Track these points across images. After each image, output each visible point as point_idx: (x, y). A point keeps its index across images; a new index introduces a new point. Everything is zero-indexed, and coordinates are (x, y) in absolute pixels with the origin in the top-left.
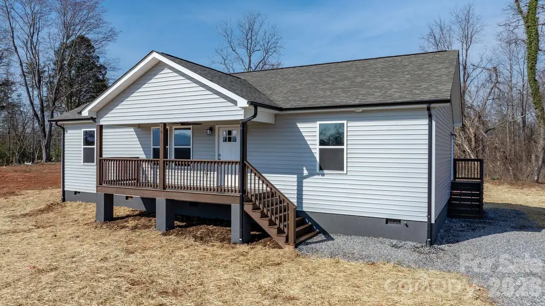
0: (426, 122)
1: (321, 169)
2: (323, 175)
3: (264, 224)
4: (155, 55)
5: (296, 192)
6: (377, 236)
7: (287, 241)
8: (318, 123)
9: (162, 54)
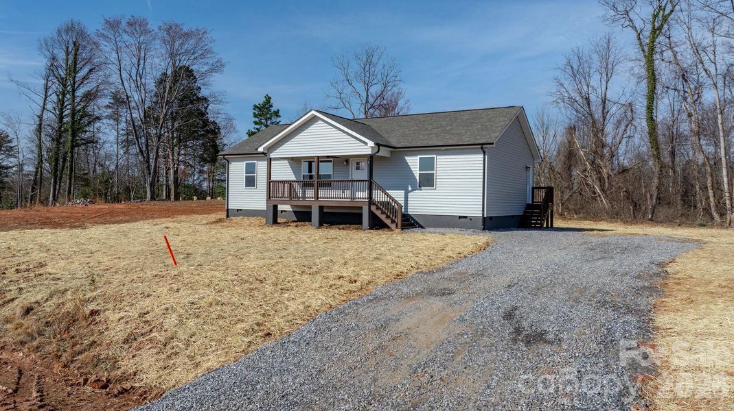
0: (482, 156)
1: (420, 186)
2: (421, 190)
3: (383, 217)
4: (313, 112)
5: (403, 199)
6: (453, 227)
7: (397, 226)
8: (419, 156)
9: (317, 111)
